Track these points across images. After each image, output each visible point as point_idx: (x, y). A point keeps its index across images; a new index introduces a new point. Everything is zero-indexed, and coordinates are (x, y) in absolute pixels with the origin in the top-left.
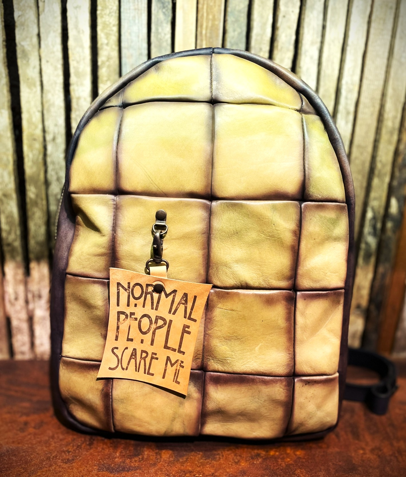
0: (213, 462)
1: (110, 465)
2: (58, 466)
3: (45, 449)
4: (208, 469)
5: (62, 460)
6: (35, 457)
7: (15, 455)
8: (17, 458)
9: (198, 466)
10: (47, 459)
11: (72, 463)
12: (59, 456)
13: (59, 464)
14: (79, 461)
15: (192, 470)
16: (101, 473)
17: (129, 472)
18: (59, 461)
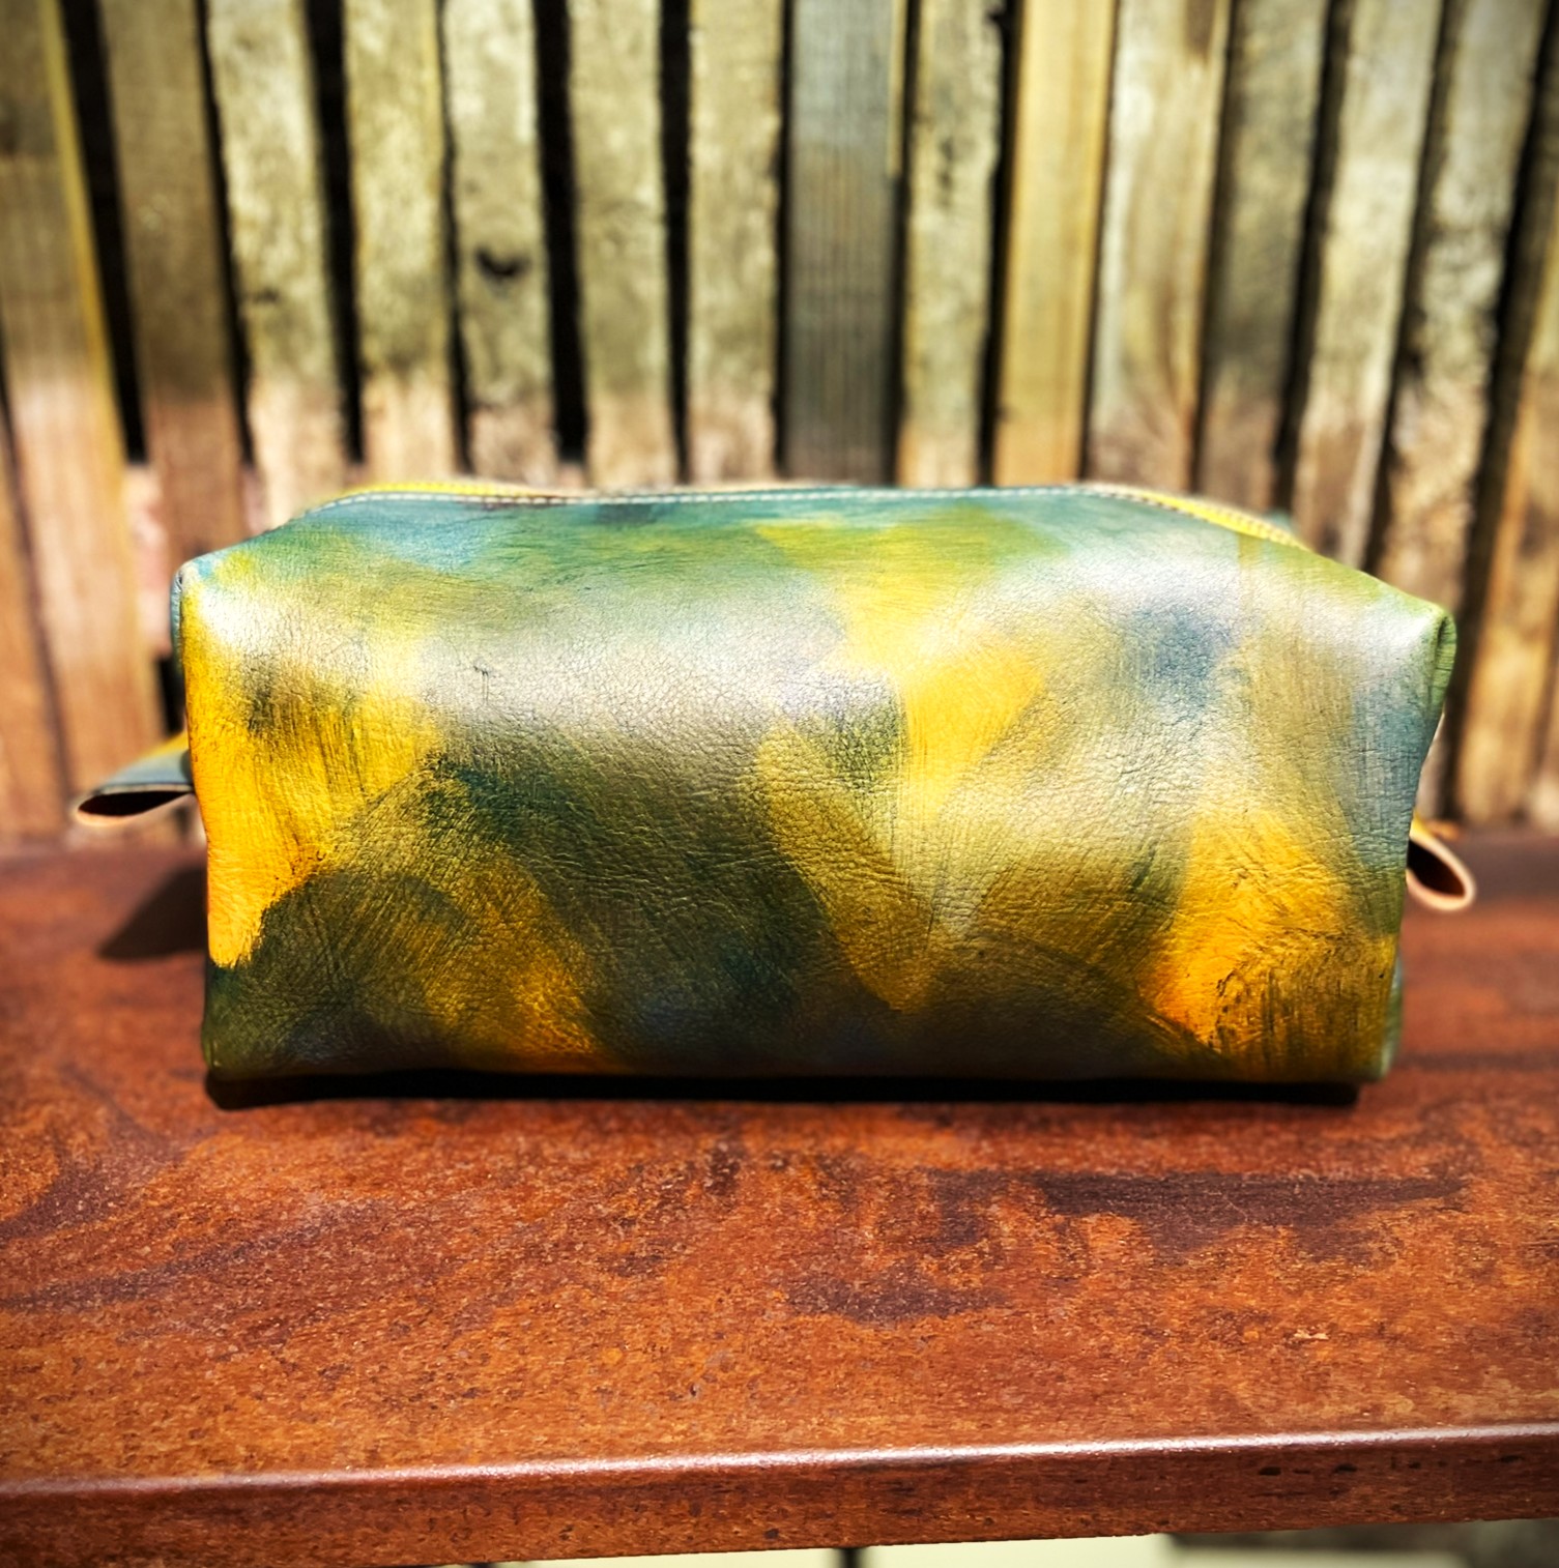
0: (1359, 1269)
1: (843, 1282)
2: (586, 1285)
3: (508, 1209)
4: (1346, 1302)
5: (600, 1260)
6: (465, 1246)
7: (366, 1239)
8: (378, 1253)
9: (1289, 1292)
10: (528, 1254)
11: (653, 1272)
12: (585, 1243)
13: (592, 1278)
14: (686, 1265)
15: (1269, 1308)
16: (808, 1318)
17: (950, 1317)
18: (590, 1262)
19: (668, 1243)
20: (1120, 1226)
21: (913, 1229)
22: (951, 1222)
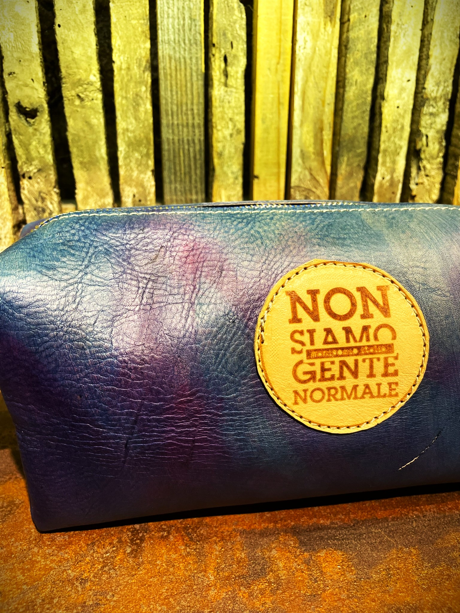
12: (59, 597)
19: (104, 593)
20: (336, 556)
21: (234, 570)
22: (253, 563)
